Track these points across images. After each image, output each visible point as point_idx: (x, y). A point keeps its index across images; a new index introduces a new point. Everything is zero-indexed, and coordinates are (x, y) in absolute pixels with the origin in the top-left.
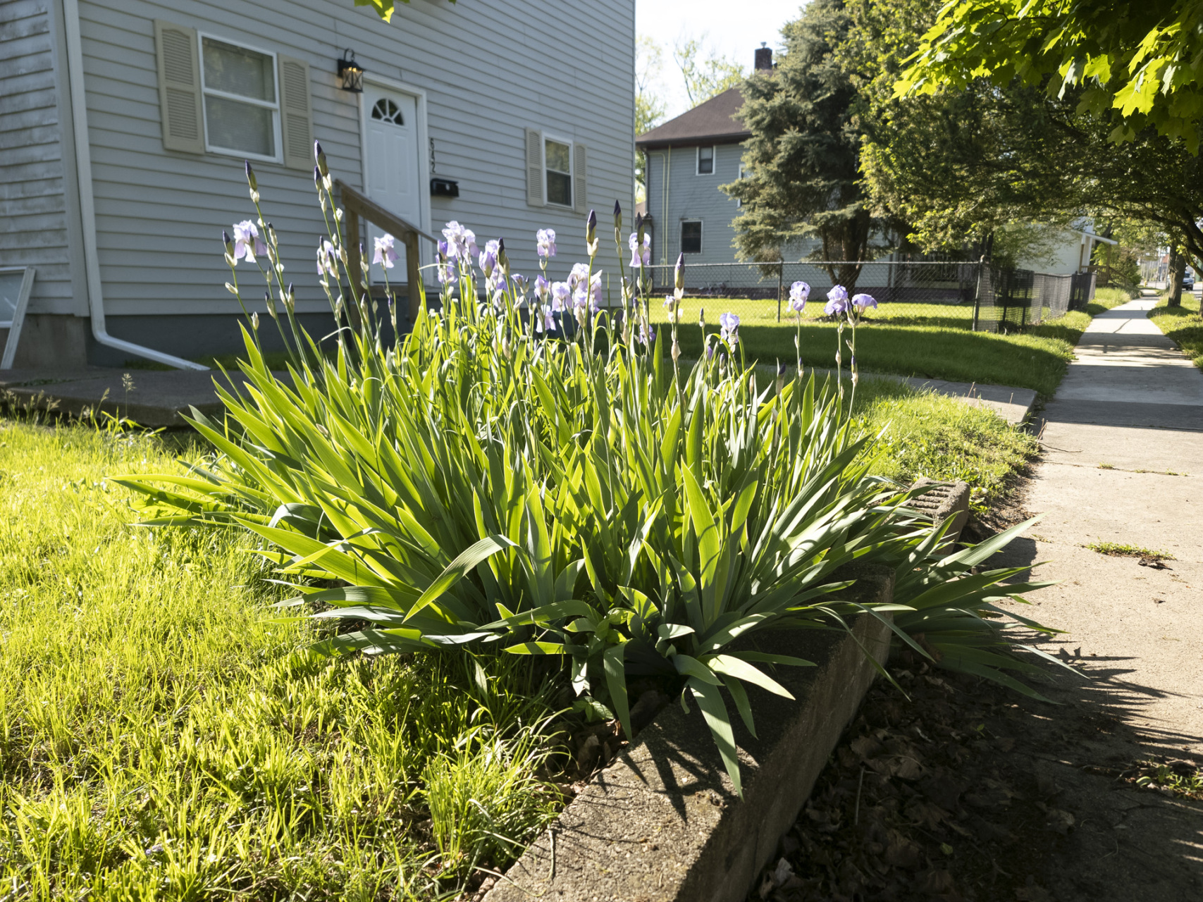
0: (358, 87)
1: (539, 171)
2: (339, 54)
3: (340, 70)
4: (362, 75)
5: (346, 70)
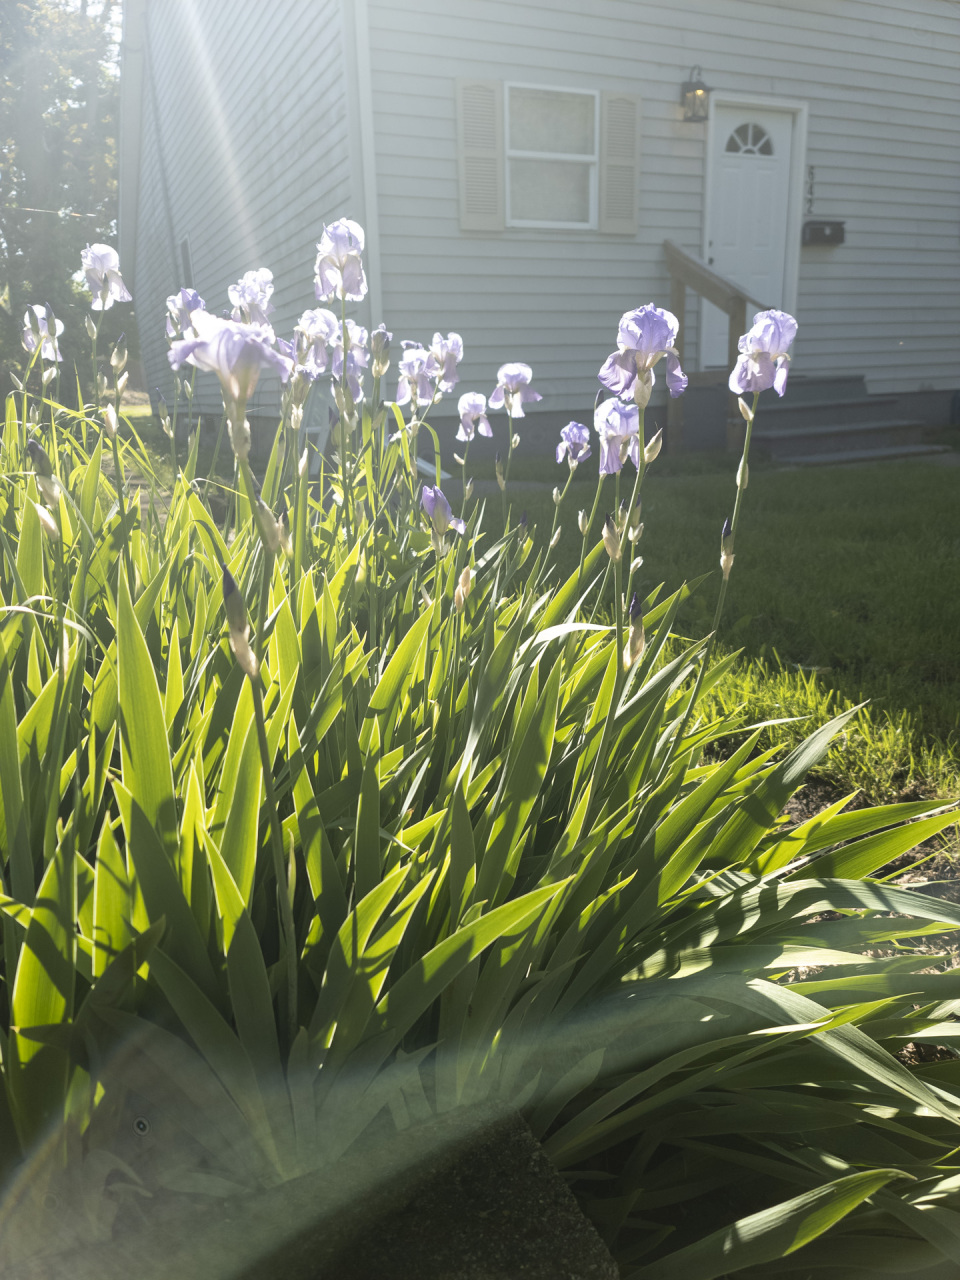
0: (704, 113)
2: (682, 77)
3: (683, 96)
4: (714, 97)
5: (689, 95)
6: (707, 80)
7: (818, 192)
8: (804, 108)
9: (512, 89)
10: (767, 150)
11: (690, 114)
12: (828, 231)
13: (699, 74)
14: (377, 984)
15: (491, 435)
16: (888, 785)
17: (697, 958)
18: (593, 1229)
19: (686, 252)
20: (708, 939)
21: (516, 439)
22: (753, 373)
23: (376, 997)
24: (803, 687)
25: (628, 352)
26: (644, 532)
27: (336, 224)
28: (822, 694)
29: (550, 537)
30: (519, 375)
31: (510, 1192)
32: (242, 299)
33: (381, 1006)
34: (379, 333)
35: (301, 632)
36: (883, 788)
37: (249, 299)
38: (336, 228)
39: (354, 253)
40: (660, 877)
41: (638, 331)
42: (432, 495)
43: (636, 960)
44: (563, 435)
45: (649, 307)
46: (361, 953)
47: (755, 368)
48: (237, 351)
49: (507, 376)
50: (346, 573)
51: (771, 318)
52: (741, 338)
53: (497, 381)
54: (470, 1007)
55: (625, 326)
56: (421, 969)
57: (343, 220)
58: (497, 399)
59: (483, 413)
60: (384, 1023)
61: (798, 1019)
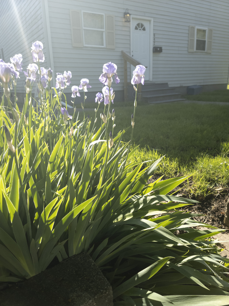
0: (129, 20)
1: (193, 40)
2: (124, 11)
3: (124, 16)
4: (132, 16)
5: (126, 16)
6: (130, 12)
7: (156, 40)
8: (152, 20)
9: (84, 13)
10: (144, 29)
11: (126, 20)
12: (158, 49)
13: (128, 11)
14: (52, 226)
15: (80, 96)
16: (173, 175)
17: (130, 215)
18: (106, 279)
19: (127, 53)
20: (132, 211)
21: (86, 97)
22: (136, 80)
23: (51, 230)
24: (154, 154)
25: (105, 73)
26: (116, 118)
27: (36, 42)
28: (159, 155)
29: (95, 120)
30: (86, 81)
31: (87, 273)
32: (14, 61)
33: (53, 232)
34: (49, 70)
35: (31, 144)
36: (172, 176)
37: (16, 61)
38: (36, 43)
39: (41, 49)
40: (120, 197)
41: (107, 68)
42: (63, 109)
43: (116, 217)
44: (96, 96)
45: (110, 63)
46: (47, 219)
47: (137, 78)
48: (4, 70)
49: (83, 82)
50: (41, 128)
51: (140, 67)
52: (133, 71)
53: (81, 83)
54: (76, 231)
55: (104, 67)
56: (62, 222)
57: (37, 41)
58: (81, 87)
59: (78, 91)
60: (54, 236)
61: (151, 226)
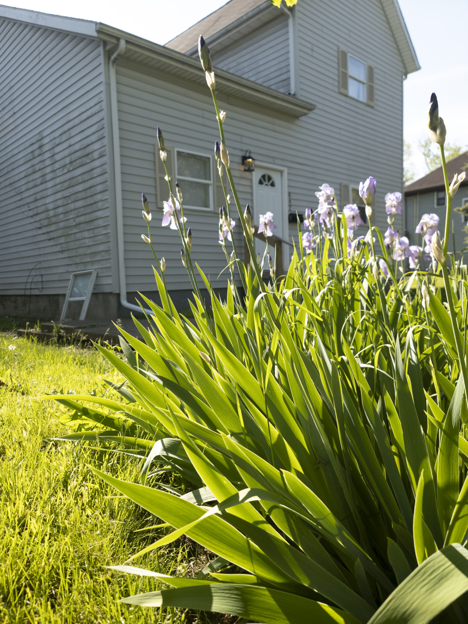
0: (252, 168)
2: (243, 154)
3: (243, 161)
4: (256, 162)
5: (246, 160)
7: (293, 202)
8: (286, 170)
9: (177, 151)
10: (273, 185)
13: (249, 153)
